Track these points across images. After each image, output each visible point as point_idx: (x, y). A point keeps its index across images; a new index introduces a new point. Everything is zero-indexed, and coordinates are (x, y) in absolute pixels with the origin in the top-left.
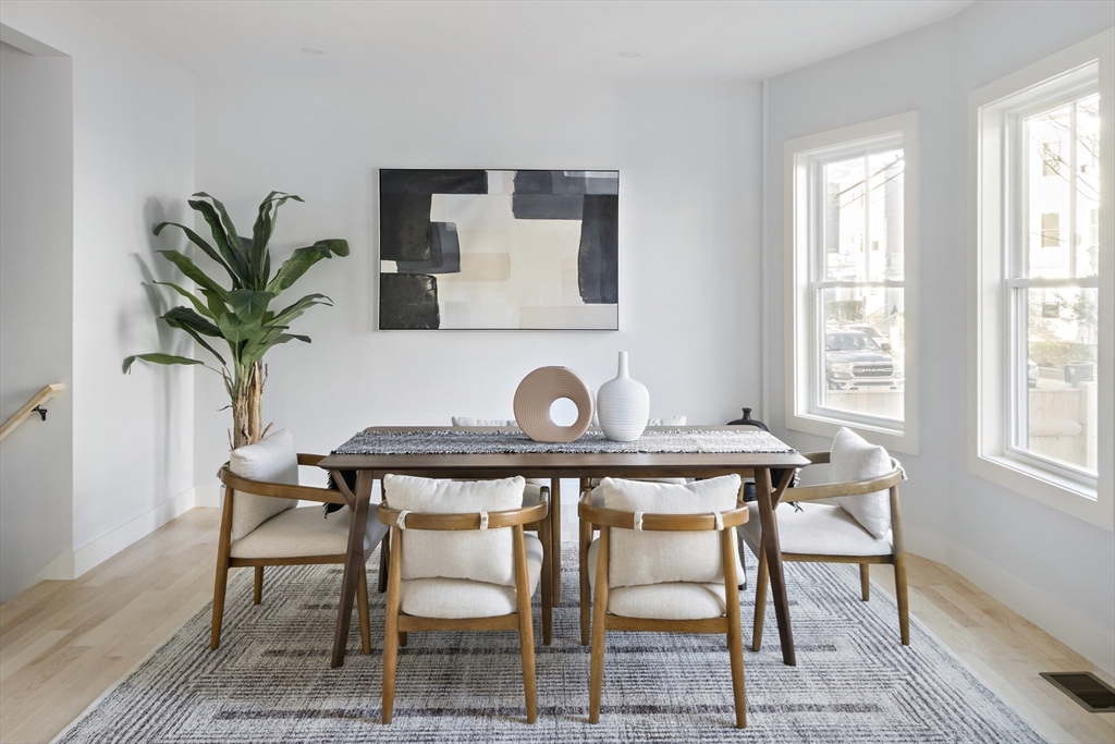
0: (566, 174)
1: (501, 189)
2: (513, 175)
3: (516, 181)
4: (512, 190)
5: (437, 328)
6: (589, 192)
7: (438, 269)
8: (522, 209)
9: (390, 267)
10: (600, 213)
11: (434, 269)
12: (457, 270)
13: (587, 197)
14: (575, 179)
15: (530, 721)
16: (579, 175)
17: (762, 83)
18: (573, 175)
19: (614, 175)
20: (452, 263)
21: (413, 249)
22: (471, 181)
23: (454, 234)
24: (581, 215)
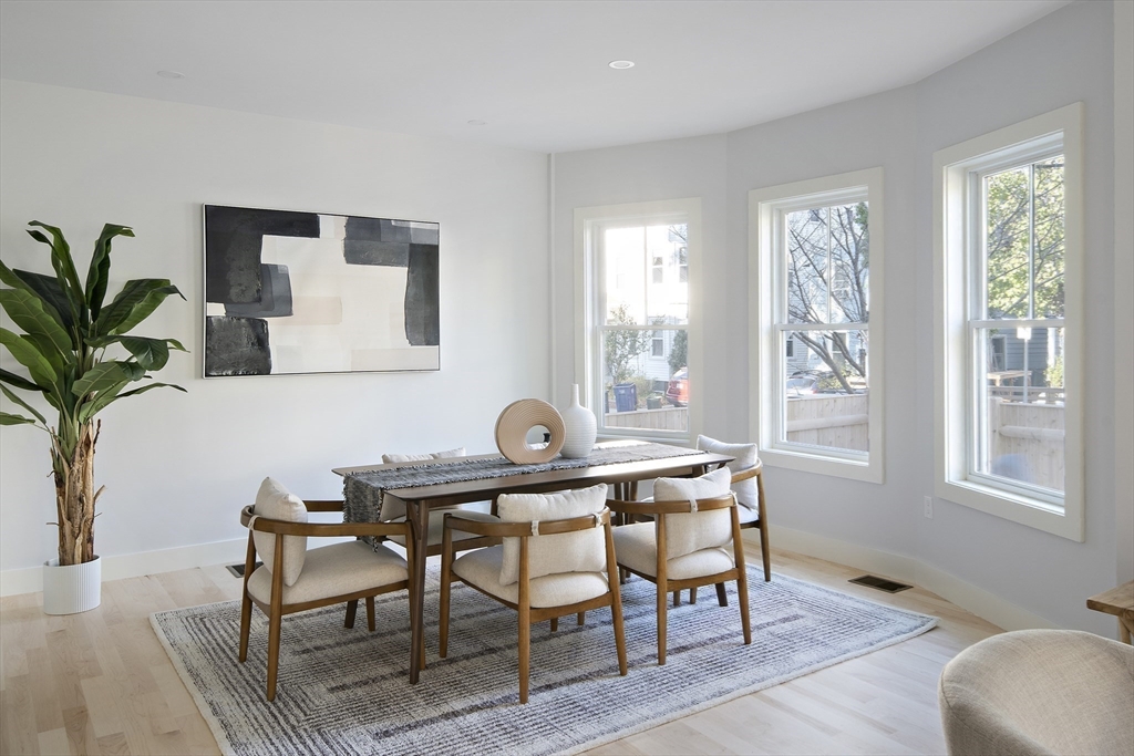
0: (393, 223)
1: (333, 233)
2: (344, 221)
3: (347, 226)
4: (344, 235)
5: (268, 374)
6: (414, 242)
7: (269, 313)
8: (354, 255)
9: (217, 310)
10: (423, 260)
11: (264, 312)
12: (290, 313)
13: (412, 245)
14: (400, 229)
15: (623, 674)
16: (405, 225)
17: (549, 155)
18: (399, 224)
19: (435, 227)
20: (284, 306)
21: (243, 291)
22: (305, 225)
23: (286, 277)
24: (407, 262)
